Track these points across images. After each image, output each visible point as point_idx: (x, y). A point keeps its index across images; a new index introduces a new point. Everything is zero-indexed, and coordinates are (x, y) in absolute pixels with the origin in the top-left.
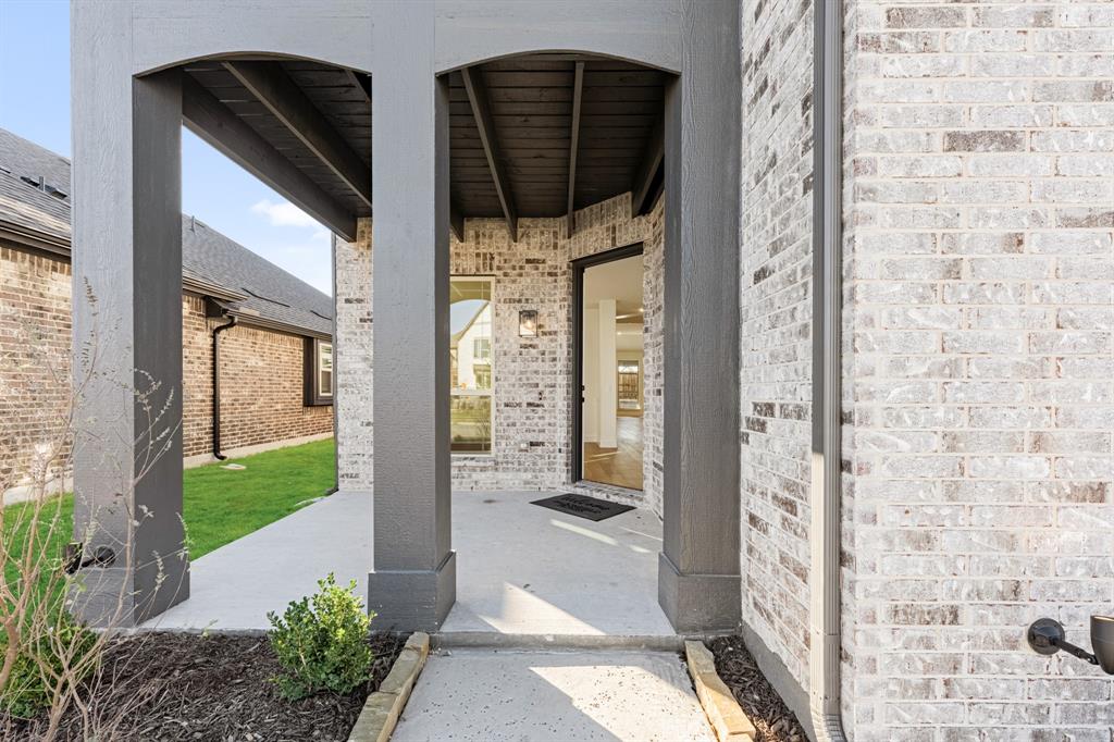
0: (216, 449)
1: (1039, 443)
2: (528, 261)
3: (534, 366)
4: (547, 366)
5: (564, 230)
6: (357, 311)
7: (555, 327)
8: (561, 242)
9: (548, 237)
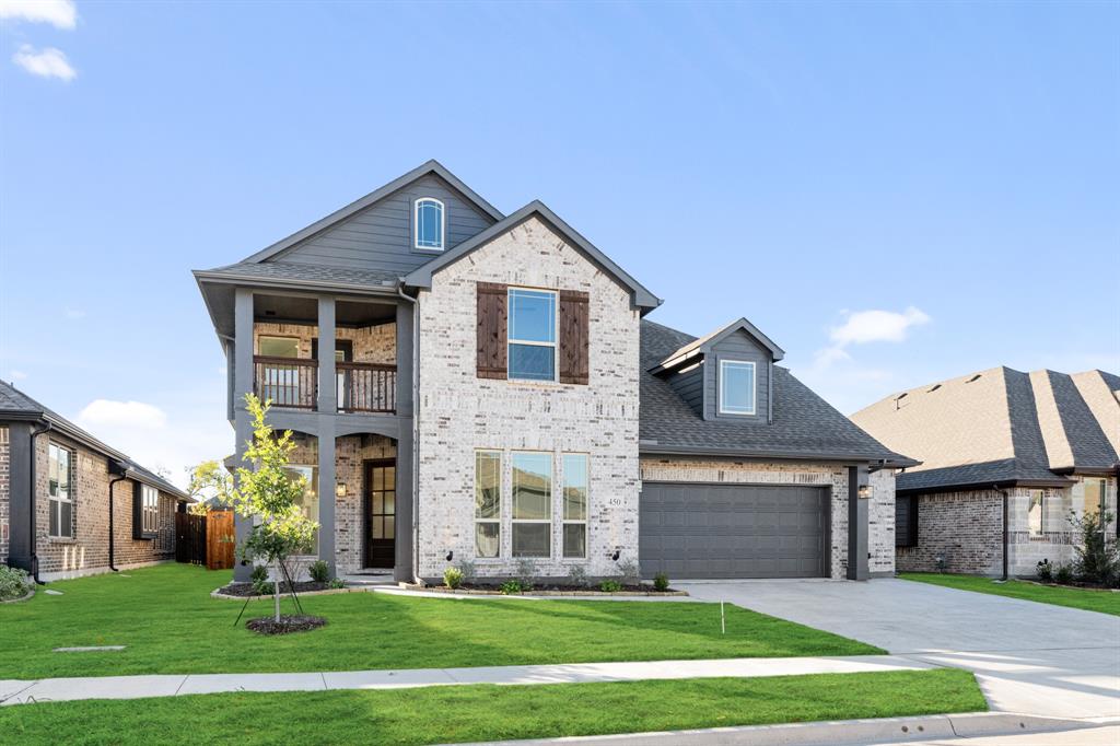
0: (111, 565)
1: (448, 527)
2: (341, 458)
3: (343, 511)
4: (350, 511)
5: (359, 444)
7: (354, 491)
8: (357, 450)
9: (351, 446)
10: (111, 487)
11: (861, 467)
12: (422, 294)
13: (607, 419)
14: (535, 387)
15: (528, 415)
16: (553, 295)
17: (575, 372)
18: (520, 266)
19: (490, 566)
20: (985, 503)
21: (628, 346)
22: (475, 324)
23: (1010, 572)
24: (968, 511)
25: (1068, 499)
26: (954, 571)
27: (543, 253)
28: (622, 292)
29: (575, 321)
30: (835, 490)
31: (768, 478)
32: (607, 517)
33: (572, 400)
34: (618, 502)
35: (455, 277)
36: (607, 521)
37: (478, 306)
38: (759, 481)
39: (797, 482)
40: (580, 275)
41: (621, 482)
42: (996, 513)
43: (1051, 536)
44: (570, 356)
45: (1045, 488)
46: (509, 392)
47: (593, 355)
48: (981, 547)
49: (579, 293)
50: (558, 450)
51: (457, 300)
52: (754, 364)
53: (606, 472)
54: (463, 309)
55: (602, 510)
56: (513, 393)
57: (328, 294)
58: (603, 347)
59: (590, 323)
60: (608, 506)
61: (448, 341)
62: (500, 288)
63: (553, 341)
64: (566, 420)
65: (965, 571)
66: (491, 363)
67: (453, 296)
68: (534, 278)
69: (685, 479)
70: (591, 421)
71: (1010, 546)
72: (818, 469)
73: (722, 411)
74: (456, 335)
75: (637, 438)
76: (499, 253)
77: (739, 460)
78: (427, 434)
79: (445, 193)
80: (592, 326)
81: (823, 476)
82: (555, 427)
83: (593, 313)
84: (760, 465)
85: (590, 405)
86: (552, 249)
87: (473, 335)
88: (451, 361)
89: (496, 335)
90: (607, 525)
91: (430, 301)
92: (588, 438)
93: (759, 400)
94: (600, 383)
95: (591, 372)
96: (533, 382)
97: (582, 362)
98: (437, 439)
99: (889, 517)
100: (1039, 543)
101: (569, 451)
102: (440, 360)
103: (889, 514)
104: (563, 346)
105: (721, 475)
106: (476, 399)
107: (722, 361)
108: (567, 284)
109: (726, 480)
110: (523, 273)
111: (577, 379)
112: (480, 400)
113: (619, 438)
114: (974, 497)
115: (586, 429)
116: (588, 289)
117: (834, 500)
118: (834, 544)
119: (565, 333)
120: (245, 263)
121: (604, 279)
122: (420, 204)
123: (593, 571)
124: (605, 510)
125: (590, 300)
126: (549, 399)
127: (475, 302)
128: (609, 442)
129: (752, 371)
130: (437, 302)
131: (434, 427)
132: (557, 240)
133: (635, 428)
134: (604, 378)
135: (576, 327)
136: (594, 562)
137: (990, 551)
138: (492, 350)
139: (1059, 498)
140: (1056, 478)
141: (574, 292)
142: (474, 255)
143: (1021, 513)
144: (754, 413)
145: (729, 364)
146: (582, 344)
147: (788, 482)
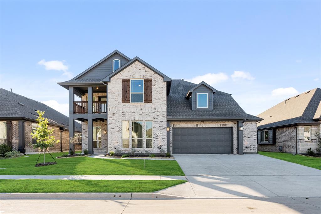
0: (61, 151)
1: (115, 141)
6: (84, 131)
10: (61, 133)
11: (240, 121)
12: (108, 83)
13: (157, 111)
14: (137, 104)
15: (136, 112)
16: (143, 80)
17: (148, 99)
18: (133, 74)
19: (126, 150)
20: (292, 131)
21: (163, 92)
22: (122, 89)
23: (298, 152)
24: (287, 133)
25: (319, 128)
26: (284, 152)
27: (139, 70)
28: (161, 78)
29: (148, 86)
30: (234, 128)
31: (212, 125)
32: (158, 137)
33: (148, 107)
34: (161, 133)
35: (116, 78)
36: (158, 138)
37: (122, 85)
38: (209, 126)
39: (221, 126)
40: (149, 74)
41: (162, 128)
42: (294, 134)
43: (313, 140)
44: (147, 96)
45: (311, 125)
46: (130, 106)
47: (154, 95)
48: (291, 144)
49: (149, 79)
50: (144, 120)
51: (117, 84)
52: (208, 94)
53: (157, 125)
54: (118, 86)
55: (156, 135)
56: (132, 106)
57: (89, 85)
58: (156, 93)
59: (152, 87)
60: (158, 134)
61: (115, 94)
62: (128, 80)
63: (143, 92)
64: (146, 112)
65: (287, 152)
66: (125, 99)
67: (116, 83)
68: (137, 77)
69: (186, 127)
70: (153, 112)
71: (298, 144)
72: (228, 122)
73: (197, 107)
74: (117, 93)
75: (166, 116)
76: (128, 71)
77: (203, 121)
78: (110, 118)
79: (120, 57)
80: (153, 87)
81: (230, 124)
82: (143, 114)
83: (153, 84)
84: (209, 122)
85: (153, 108)
86: (142, 68)
87: (121, 92)
88: (115, 99)
89: (127, 92)
90: (158, 139)
91: (110, 85)
92: (152, 117)
93: (209, 104)
94: (155, 102)
95: (153, 99)
96: (137, 103)
97: (150, 97)
98: (112, 119)
99: (255, 136)
100: (308, 143)
101: (147, 120)
102: (113, 99)
103: (255, 135)
104: (145, 93)
105: (197, 125)
106: (122, 108)
107: (197, 94)
108: (146, 77)
109: (199, 126)
110: (134, 75)
111: (149, 102)
112: (123, 109)
113: (161, 116)
114: (289, 129)
115: (151, 115)
116: (152, 78)
117: (234, 131)
118: (234, 144)
119: (146, 90)
120: (72, 80)
121: (156, 75)
122: (114, 61)
123: (154, 151)
124: (157, 135)
125: (152, 81)
126: (141, 107)
127: (122, 84)
128: (158, 117)
129: (207, 96)
130: (112, 85)
131: (111, 116)
132: (143, 66)
133: (166, 113)
134: (156, 101)
135: (148, 88)
136: (154, 149)
137: (293, 146)
138: (126, 96)
139: (316, 129)
140: (314, 122)
141: (148, 79)
142: (121, 72)
143: (301, 133)
144: (208, 107)
145: (200, 94)
146: (150, 92)
147: (219, 126)
